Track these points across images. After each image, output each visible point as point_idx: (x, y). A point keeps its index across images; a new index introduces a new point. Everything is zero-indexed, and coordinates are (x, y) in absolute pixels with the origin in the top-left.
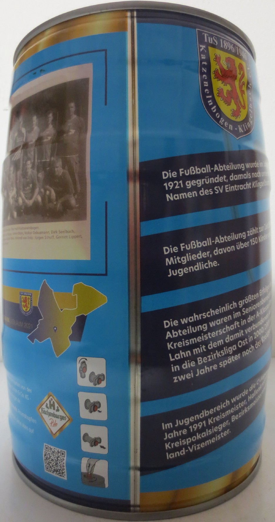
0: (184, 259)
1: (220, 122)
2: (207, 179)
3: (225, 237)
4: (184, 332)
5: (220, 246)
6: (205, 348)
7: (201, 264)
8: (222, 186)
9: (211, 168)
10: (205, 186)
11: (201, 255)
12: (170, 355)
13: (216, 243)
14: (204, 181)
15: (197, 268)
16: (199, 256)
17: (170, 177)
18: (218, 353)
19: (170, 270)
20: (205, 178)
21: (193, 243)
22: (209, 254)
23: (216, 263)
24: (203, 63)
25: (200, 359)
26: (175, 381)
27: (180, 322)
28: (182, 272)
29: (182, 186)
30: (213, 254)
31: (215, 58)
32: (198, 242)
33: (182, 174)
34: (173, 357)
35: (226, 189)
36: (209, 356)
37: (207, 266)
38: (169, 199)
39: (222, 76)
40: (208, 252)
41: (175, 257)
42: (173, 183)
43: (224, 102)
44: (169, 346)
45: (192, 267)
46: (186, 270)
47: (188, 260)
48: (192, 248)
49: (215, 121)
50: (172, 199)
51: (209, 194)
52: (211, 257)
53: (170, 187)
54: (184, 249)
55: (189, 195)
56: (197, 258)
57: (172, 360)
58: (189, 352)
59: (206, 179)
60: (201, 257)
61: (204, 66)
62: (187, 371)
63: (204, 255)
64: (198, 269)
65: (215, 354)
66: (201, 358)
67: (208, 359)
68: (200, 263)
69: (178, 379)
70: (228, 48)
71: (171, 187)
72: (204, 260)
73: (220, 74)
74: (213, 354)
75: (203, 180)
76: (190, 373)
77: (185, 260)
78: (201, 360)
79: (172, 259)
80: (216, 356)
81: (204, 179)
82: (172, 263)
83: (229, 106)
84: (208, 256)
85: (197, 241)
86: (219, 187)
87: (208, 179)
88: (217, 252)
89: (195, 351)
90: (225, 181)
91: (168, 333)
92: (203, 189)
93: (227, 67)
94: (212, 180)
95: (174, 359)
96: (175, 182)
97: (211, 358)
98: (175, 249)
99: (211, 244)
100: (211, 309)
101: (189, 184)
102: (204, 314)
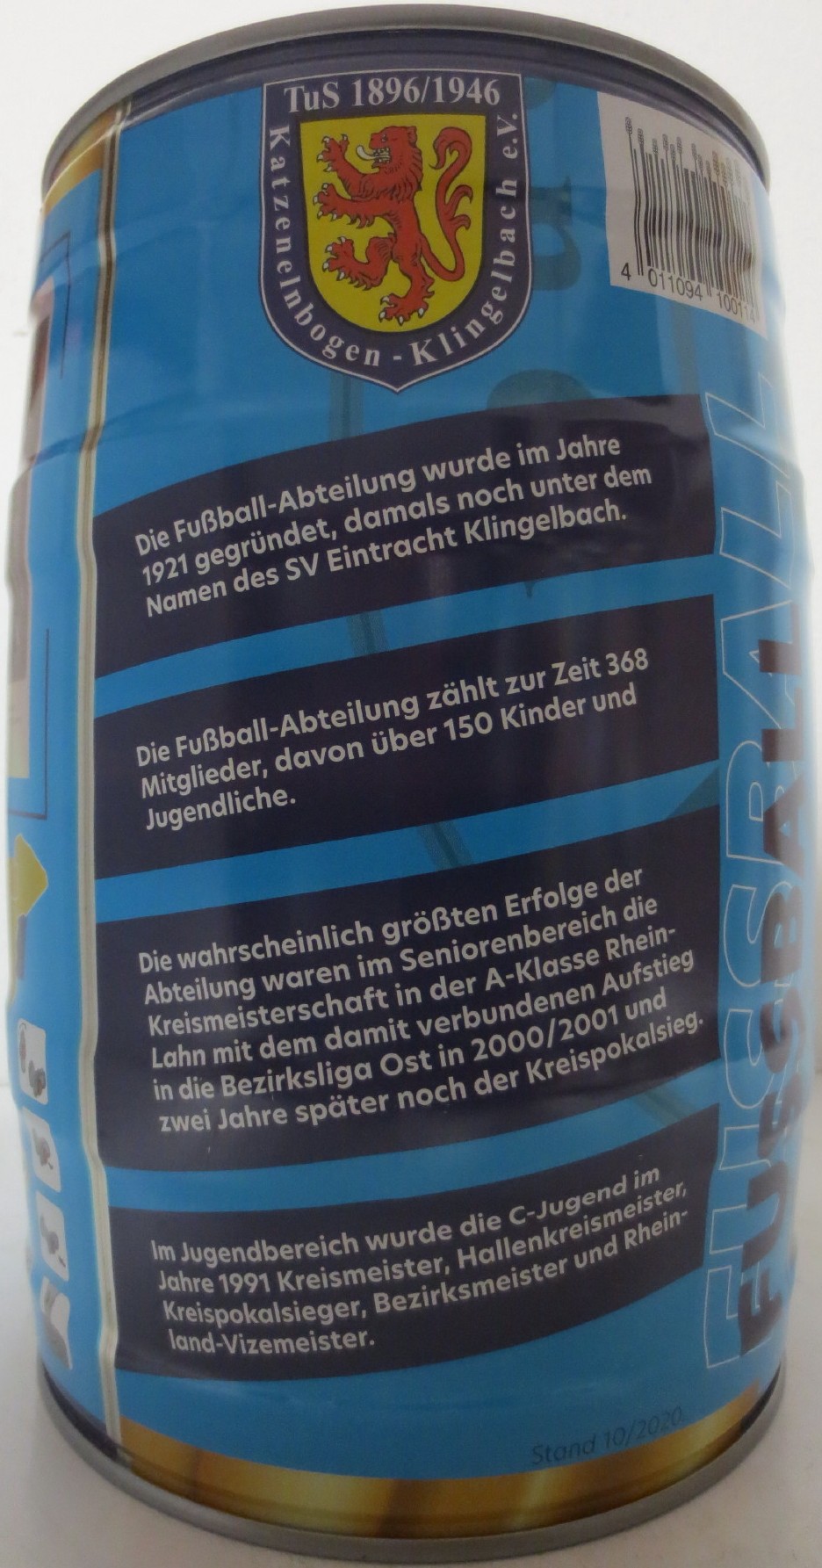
0: (184, 782)
1: (324, 352)
2: (257, 538)
3: (319, 716)
4: (189, 993)
5: (298, 742)
6: (250, 1053)
7: (234, 797)
8: (316, 556)
9: (267, 502)
10: (254, 563)
11: (233, 771)
12: (154, 1050)
13: (283, 734)
14: (250, 548)
15: (219, 809)
16: (227, 773)
17: (156, 548)
18: (293, 1075)
19: (151, 811)
20: (250, 538)
21: (209, 735)
22: (260, 768)
23: (285, 795)
24: (275, 183)
25: (228, 1082)
26: (165, 1129)
27: (175, 963)
28: (180, 820)
29: (185, 571)
30: (272, 769)
31: (323, 152)
32: (225, 731)
33: (182, 535)
34: (160, 1060)
35: (332, 560)
36: (260, 1080)
37: (252, 803)
38: (153, 610)
39: (352, 201)
40: (256, 763)
41: (162, 774)
42: (164, 563)
43: (351, 282)
44: (153, 1026)
45: (205, 805)
46: (189, 814)
47: (196, 785)
48: (207, 749)
49: (302, 352)
50: (159, 611)
51: (266, 583)
52: (265, 776)
53: (156, 577)
54: (186, 752)
55: (204, 594)
56: (219, 778)
57: (156, 1065)
58: (202, 1052)
59: (254, 541)
60: (232, 777)
61: (280, 191)
62: (193, 1108)
63: (244, 770)
64: (224, 812)
65: (283, 1076)
66: (232, 1079)
67: (254, 1086)
68: (229, 794)
69: (170, 1124)
70: (388, 97)
71: (159, 575)
72: (243, 787)
73: (344, 194)
74: (274, 1075)
75: (244, 545)
76: (203, 1116)
77: (188, 785)
78: (231, 1085)
79: (155, 778)
80: (284, 1083)
81: (248, 542)
82: (155, 791)
83: (373, 289)
84: (256, 773)
85: (221, 729)
86: (302, 559)
87: (262, 539)
88: (286, 761)
89: (219, 1055)
90: (326, 536)
91: (150, 987)
92: (245, 571)
93: (377, 161)
94: (272, 541)
95: (160, 1066)
96: (167, 561)
97: (265, 1085)
98: (163, 753)
99: (266, 738)
100: (266, 937)
101: (205, 562)
102: (245, 950)
